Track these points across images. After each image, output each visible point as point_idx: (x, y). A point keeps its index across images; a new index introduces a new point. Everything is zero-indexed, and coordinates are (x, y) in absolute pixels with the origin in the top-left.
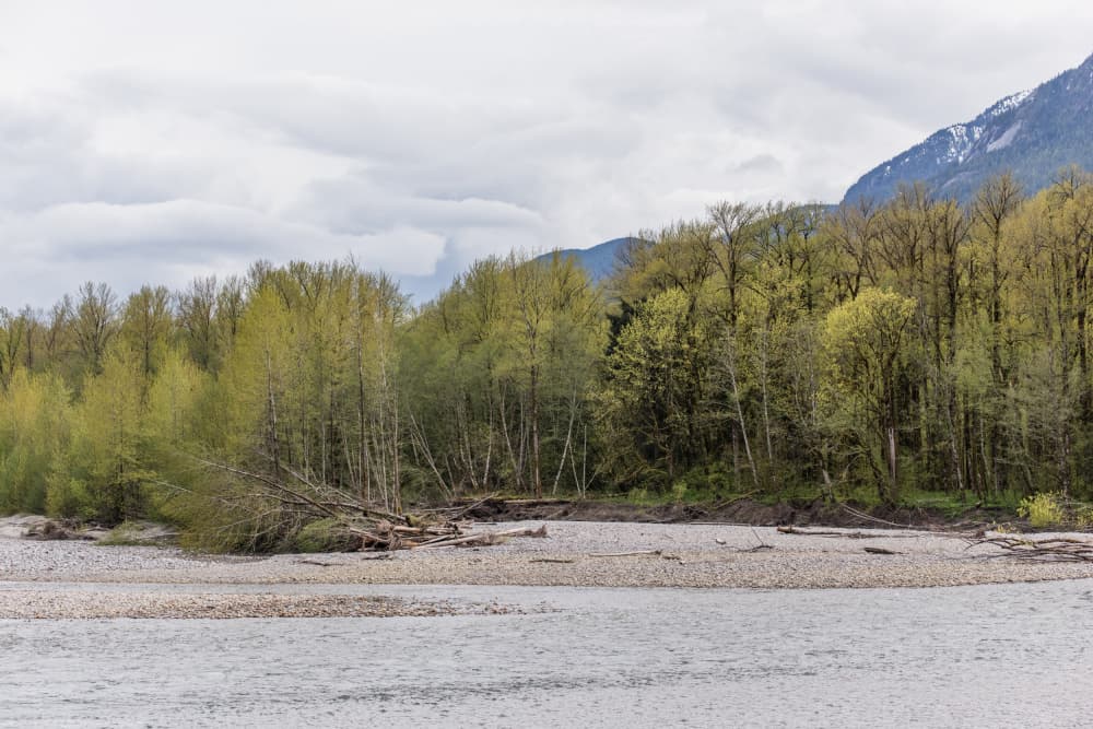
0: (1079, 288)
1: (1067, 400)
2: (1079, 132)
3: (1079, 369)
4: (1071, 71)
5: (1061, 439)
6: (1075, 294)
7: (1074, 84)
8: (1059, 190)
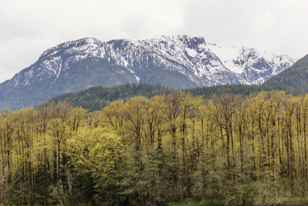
0: (8, 143)
1: (4, 176)
2: (11, 98)
3: (8, 167)
4: (9, 80)
5: (2, 188)
6: (7, 146)
7: (10, 84)
8: (3, 115)
